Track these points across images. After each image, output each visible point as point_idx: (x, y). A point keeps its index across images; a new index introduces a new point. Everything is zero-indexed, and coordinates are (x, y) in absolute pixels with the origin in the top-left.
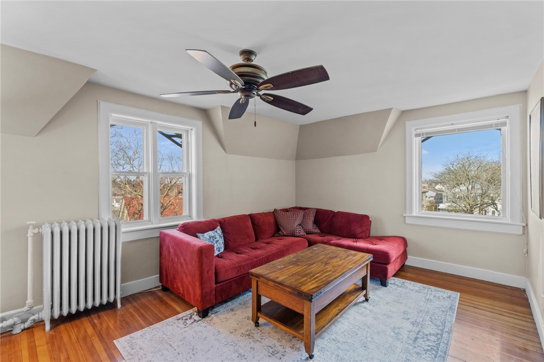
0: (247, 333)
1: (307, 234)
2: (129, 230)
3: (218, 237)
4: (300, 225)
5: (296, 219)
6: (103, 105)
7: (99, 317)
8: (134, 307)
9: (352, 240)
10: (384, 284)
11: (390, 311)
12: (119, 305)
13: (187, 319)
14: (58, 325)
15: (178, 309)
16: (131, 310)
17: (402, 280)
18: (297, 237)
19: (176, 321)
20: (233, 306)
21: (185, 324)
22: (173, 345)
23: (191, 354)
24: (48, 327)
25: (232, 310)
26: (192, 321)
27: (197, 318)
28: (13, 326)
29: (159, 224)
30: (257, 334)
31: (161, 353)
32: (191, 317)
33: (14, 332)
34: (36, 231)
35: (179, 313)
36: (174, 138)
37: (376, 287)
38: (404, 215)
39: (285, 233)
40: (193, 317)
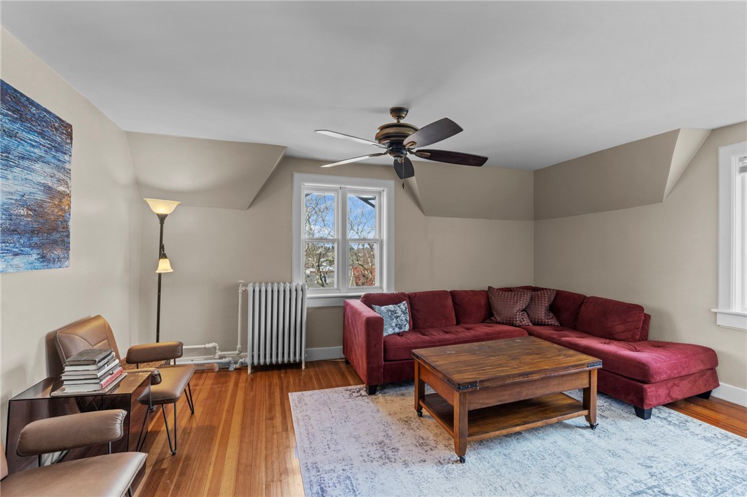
0: (406, 419)
1: (534, 324)
2: (314, 297)
3: (399, 313)
4: (523, 311)
5: (517, 302)
6: (297, 176)
7: (286, 373)
8: (316, 371)
9: (604, 340)
10: (642, 413)
11: (624, 450)
12: (303, 367)
13: (354, 392)
14: (257, 371)
15: (351, 382)
16: (312, 373)
17: (683, 416)
18: (516, 326)
19: (344, 392)
20: (406, 391)
21: (351, 396)
22: (332, 409)
23: (343, 421)
24: (249, 371)
25: (403, 395)
26: (358, 394)
27: (363, 393)
28: (229, 363)
29: (347, 293)
30: (416, 422)
31: (319, 412)
32: (359, 391)
33: (230, 369)
34: (244, 289)
35: (350, 385)
36: (370, 201)
37: (626, 415)
38: (713, 310)
39: (498, 319)
40: (361, 391)
